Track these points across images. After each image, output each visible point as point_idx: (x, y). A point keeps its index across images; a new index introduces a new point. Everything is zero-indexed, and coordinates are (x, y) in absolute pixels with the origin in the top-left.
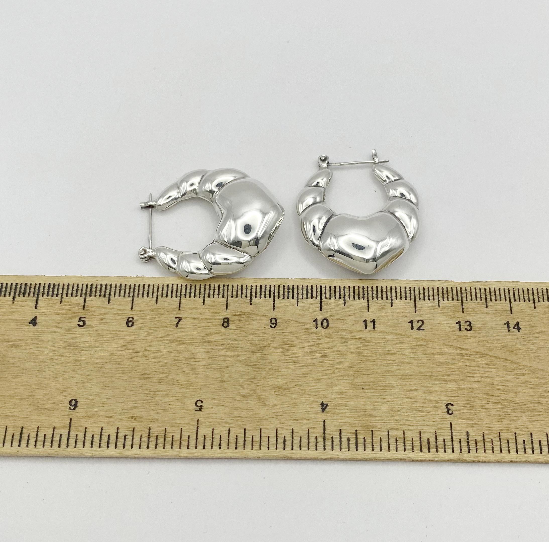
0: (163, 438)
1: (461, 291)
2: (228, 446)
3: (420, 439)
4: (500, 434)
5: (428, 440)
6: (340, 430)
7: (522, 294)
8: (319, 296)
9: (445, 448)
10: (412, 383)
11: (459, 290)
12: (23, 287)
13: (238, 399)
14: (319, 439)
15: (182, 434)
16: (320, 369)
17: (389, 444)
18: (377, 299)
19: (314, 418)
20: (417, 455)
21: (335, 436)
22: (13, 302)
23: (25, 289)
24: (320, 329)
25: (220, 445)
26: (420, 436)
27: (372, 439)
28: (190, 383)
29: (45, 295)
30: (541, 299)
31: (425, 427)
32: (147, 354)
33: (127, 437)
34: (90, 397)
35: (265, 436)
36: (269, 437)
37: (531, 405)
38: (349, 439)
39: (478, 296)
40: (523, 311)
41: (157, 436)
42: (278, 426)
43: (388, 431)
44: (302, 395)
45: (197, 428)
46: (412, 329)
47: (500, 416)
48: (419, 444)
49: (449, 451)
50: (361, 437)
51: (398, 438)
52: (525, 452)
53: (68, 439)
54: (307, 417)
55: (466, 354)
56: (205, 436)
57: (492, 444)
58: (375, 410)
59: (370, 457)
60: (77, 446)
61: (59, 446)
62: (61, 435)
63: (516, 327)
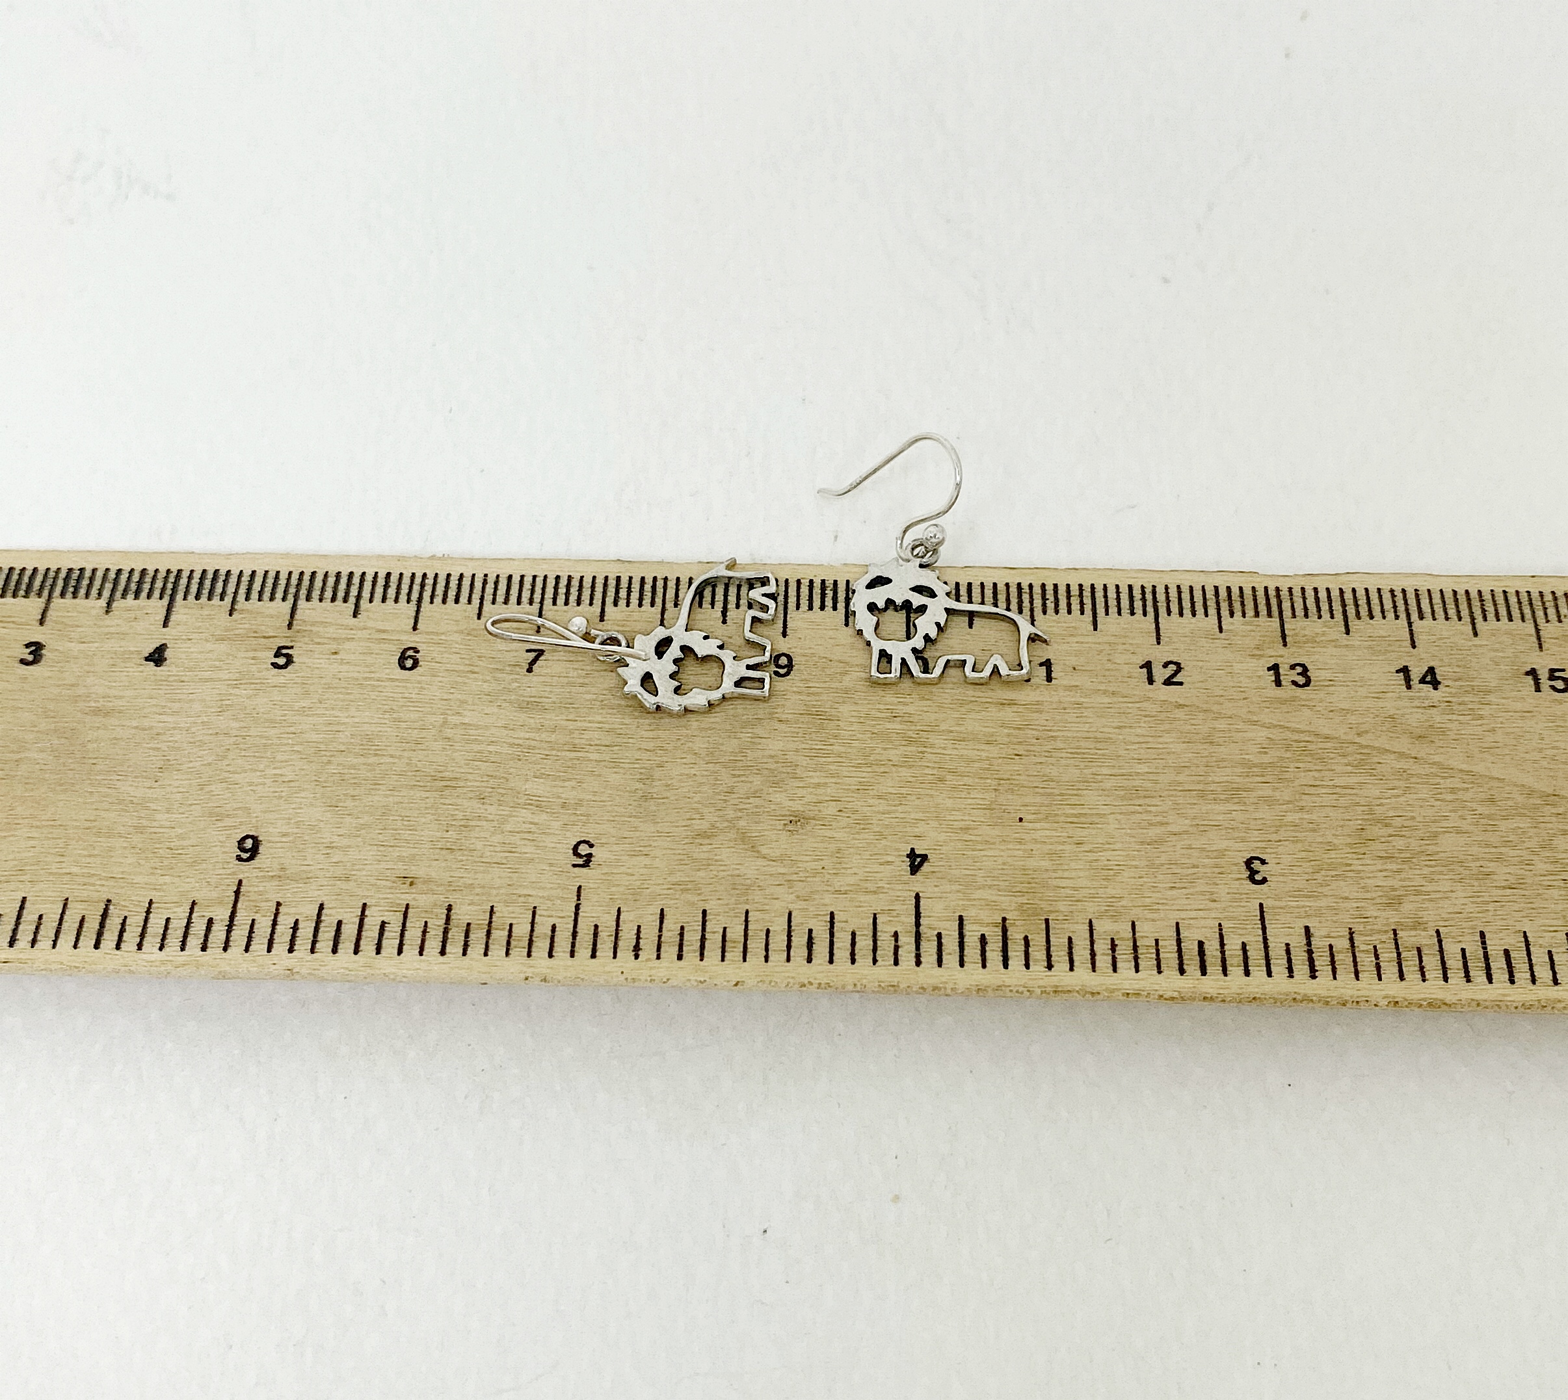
0: (485, 929)
1: (1278, 596)
2: (659, 951)
3: (1179, 942)
4: (1395, 934)
5: (1201, 944)
6: (961, 918)
7: (1440, 601)
9: (1246, 966)
10: (1153, 809)
11: (1272, 593)
12: (136, 577)
13: (686, 841)
14: (903, 940)
15: (536, 921)
16: (906, 773)
17: (1093, 954)
18: (1057, 612)
19: (888, 888)
20: (1171, 981)
21: (947, 932)
22: (107, 612)
23: (140, 583)
25: (637, 948)
26: (1178, 933)
27: (1048, 939)
28: (559, 800)
29: (191, 597)
30: (1491, 615)
31: (1192, 914)
32: (449, 732)
33: (388, 928)
34: (296, 830)
35: (759, 928)
36: (768, 931)
37: (1478, 863)
38: (983, 940)
39: (1325, 607)
40: (1445, 641)
41: (469, 925)
42: (791, 907)
43: (1090, 922)
44: (858, 834)
45: (577, 907)
46: (1151, 681)
47: (1395, 890)
48: (1176, 955)
49: (1258, 971)
50: (1016, 936)
51: (1117, 939)
52: (1468, 981)
53: (229, 932)
54: (871, 886)
55: (1296, 741)
56: (596, 927)
57: (1377, 957)
58: (1055, 871)
59: (1041, 983)
60: (251, 948)
61: (204, 949)
62: (210, 922)
63: (1428, 679)
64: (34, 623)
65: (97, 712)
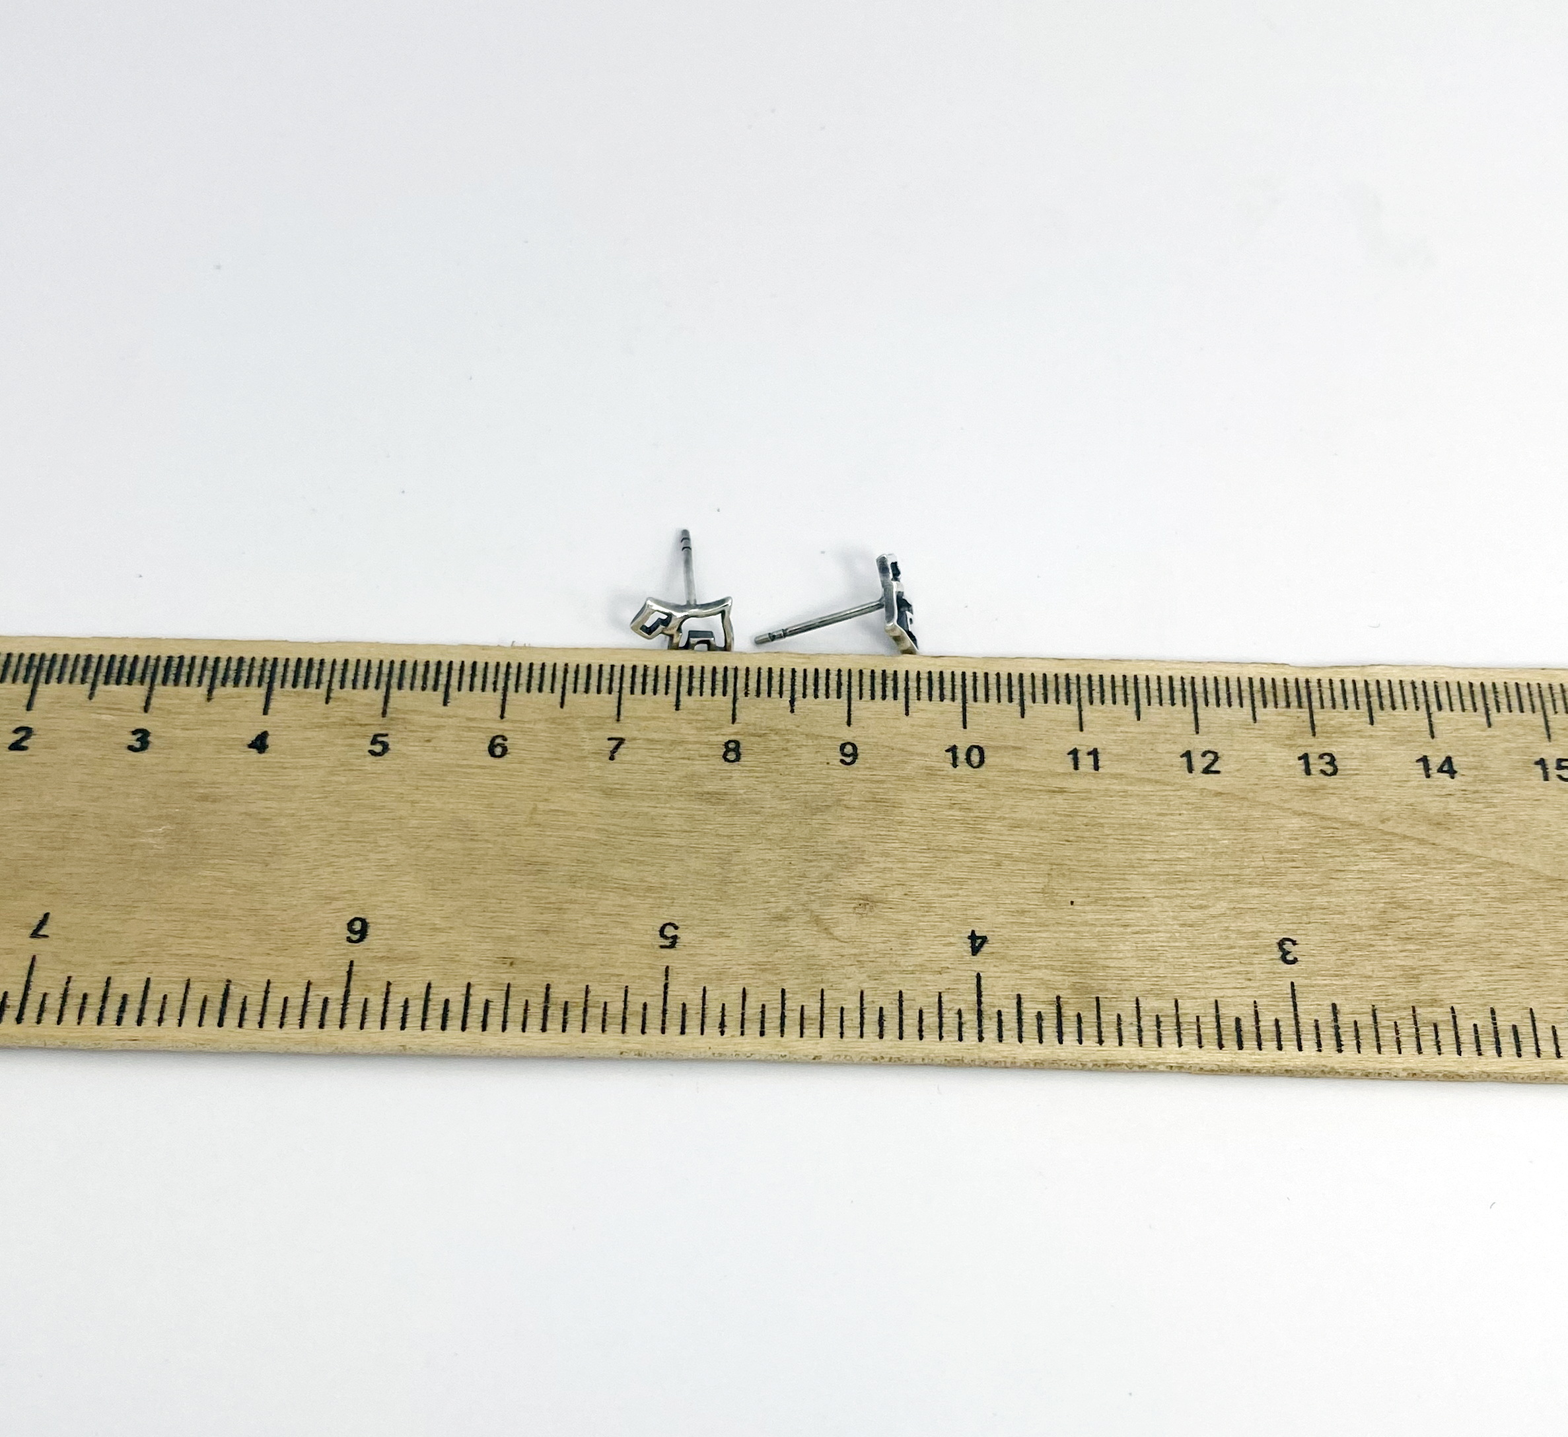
0: (582, 1008)
1: (1308, 687)
2: (742, 1027)
3: (1218, 1018)
4: (1414, 1011)
5: (1238, 1020)
6: (1019, 997)
7: (1458, 694)
8: (959, 695)
9: (1279, 1040)
10: (1193, 893)
11: (1302, 685)
12: (234, 665)
13: (764, 923)
14: (965, 1017)
15: (628, 999)
16: (966, 858)
17: (1140, 1030)
18: (1103, 702)
19: (952, 969)
20: (1210, 1055)
21: (1006, 1010)
22: (209, 699)
23: (238, 671)
24: (963, 768)
25: (722, 1025)
26: (1217, 1011)
27: (1099, 1017)
28: (644, 884)
29: (288, 685)
30: (1504, 707)
31: (1229, 993)
32: (539, 818)
33: (491, 1005)
34: (400, 913)
35: (834, 1006)
36: (842, 1009)
37: (1489, 945)
38: (1039, 1017)
39: (1351, 698)
40: (1461, 731)
41: (566, 1003)
42: (865, 986)
43: (1137, 1000)
44: (923, 916)
45: (666, 986)
46: (1190, 770)
47: (1414, 969)
48: (1215, 1032)
49: (1290, 1046)
50: (1069, 1013)
51: (1162, 1016)
52: (1480, 1054)
53: (344, 1010)
54: (936, 966)
55: (1324, 828)
56: (684, 1005)
57: (1397, 1032)
58: (1103, 952)
59: (1093, 1057)
60: (366, 1025)
61: (321, 1026)
62: (326, 1001)
63: (1445, 768)
64: (139, 710)
65: (204, 798)
